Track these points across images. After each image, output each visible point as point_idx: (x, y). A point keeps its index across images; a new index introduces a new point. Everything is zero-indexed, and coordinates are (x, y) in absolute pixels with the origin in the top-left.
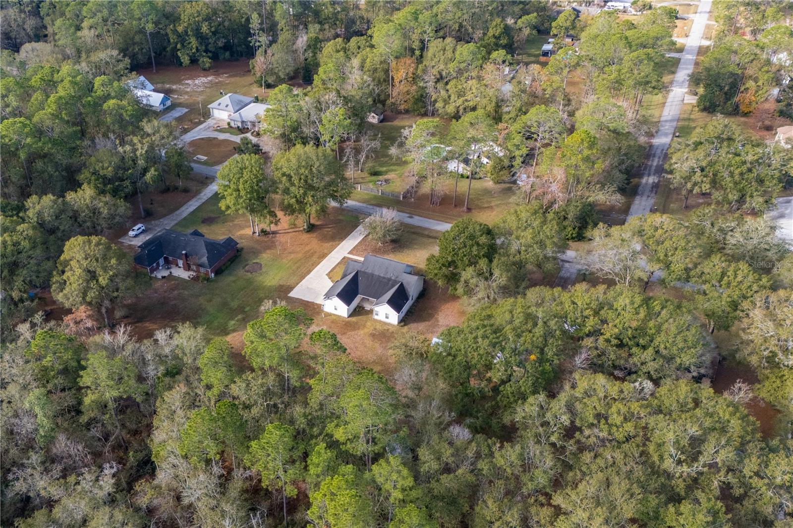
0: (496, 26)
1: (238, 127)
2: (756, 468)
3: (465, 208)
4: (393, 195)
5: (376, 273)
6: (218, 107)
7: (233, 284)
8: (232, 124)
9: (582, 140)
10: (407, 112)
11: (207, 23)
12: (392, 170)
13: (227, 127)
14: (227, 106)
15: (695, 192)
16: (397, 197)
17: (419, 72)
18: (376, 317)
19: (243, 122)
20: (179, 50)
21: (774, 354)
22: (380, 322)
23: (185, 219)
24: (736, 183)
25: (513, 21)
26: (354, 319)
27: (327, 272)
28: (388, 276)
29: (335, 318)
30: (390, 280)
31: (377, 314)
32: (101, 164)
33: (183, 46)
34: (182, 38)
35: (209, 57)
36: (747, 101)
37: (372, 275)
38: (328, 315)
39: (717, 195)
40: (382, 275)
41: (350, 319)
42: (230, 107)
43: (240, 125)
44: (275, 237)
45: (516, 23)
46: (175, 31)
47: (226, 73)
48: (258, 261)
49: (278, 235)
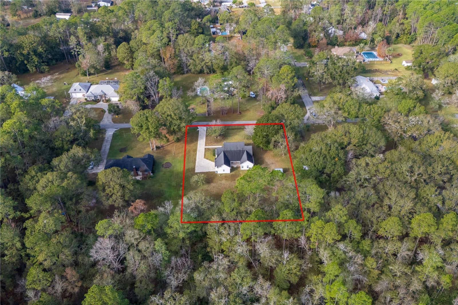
0: (194, 24)
1: (93, 100)
2: (432, 170)
3: (238, 112)
4: (202, 115)
5: (232, 150)
6: (75, 91)
7: (165, 176)
8: (88, 99)
9: (288, 70)
10: (174, 73)
11: (40, 46)
12: (191, 104)
13: (85, 101)
14: (80, 90)
15: (326, 83)
16: (204, 115)
17: (177, 53)
18: (242, 169)
19: (95, 97)
20: (27, 64)
21: (401, 134)
22: (245, 170)
23: (109, 153)
24: (340, 76)
25: (200, 20)
26: (233, 173)
27: (203, 157)
28: (239, 149)
29: (225, 175)
30: (240, 151)
31: (243, 168)
32: (65, 135)
33: (28, 62)
34: (27, 57)
35: (45, 65)
36: (313, 41)
37: (231, 151)
38: (221, 174)
39: (336, 82)
40: (235, 150)
41: (232, 173)
42: (82, 90)
43: (93, 98)
44: (164, 148)
45: (202, 21)
46: (21, 54)
47: (57, 72)
48: (167, 162)
49: (165, 147)
